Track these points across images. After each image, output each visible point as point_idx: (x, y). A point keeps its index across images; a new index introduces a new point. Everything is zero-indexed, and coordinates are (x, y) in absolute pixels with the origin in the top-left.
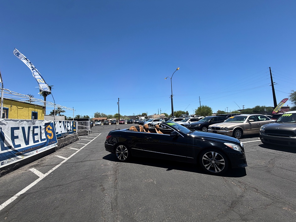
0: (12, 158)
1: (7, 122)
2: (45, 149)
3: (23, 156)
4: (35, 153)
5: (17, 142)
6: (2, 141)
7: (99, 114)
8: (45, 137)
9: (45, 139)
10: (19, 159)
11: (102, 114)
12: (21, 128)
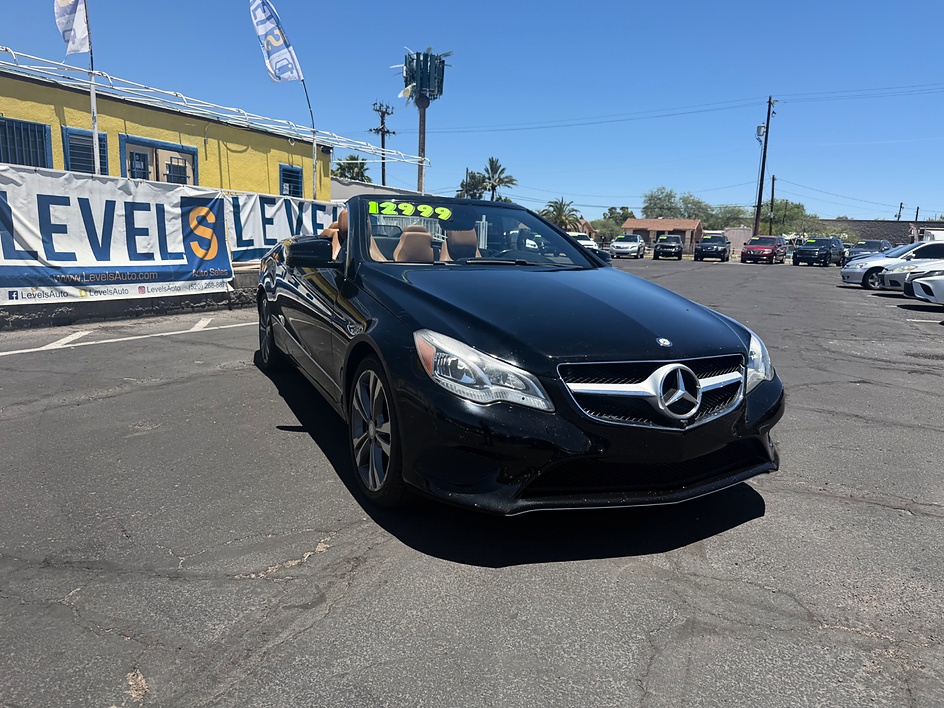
0: (44, 289)
1: (22, 177)
2: (178, 289)
3: (86, 290)
4: (132, 292)
5: (60, 244)
6: (6, 232)
7: (670, 196)
8: (181, 249)
9: (178, 256)
10: (67, 295)
11: (685, 200)
12: (74, 202)
